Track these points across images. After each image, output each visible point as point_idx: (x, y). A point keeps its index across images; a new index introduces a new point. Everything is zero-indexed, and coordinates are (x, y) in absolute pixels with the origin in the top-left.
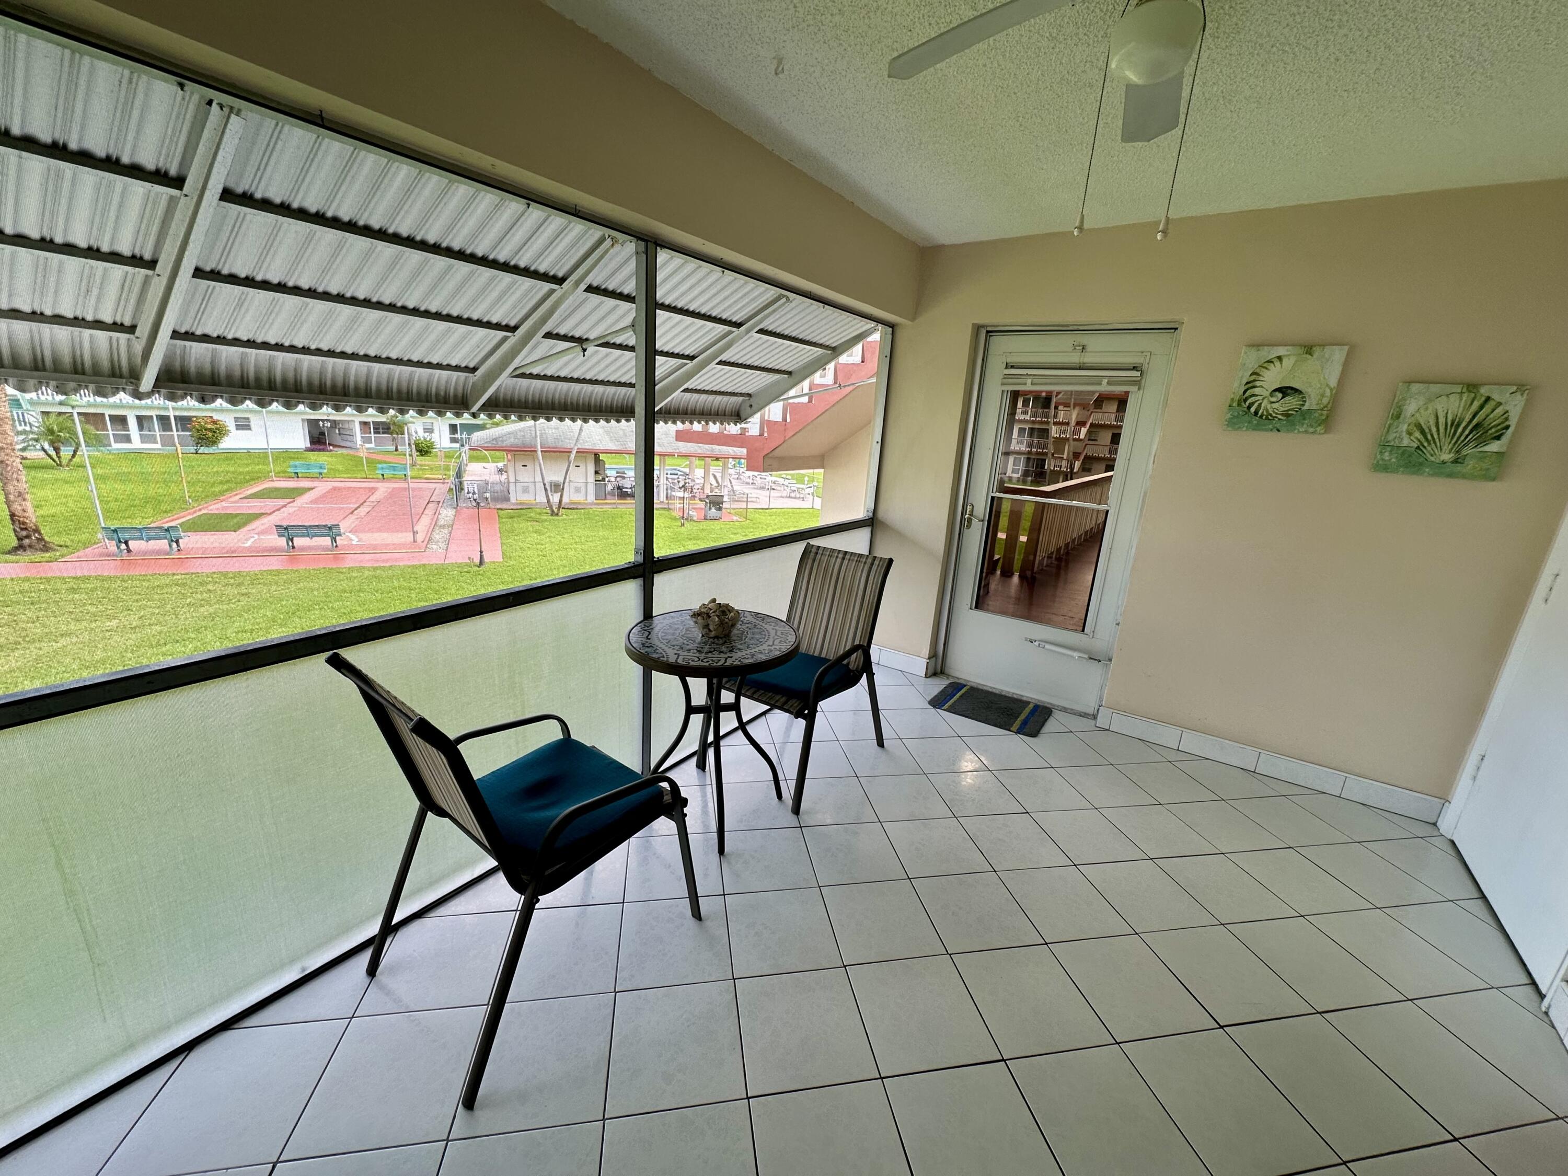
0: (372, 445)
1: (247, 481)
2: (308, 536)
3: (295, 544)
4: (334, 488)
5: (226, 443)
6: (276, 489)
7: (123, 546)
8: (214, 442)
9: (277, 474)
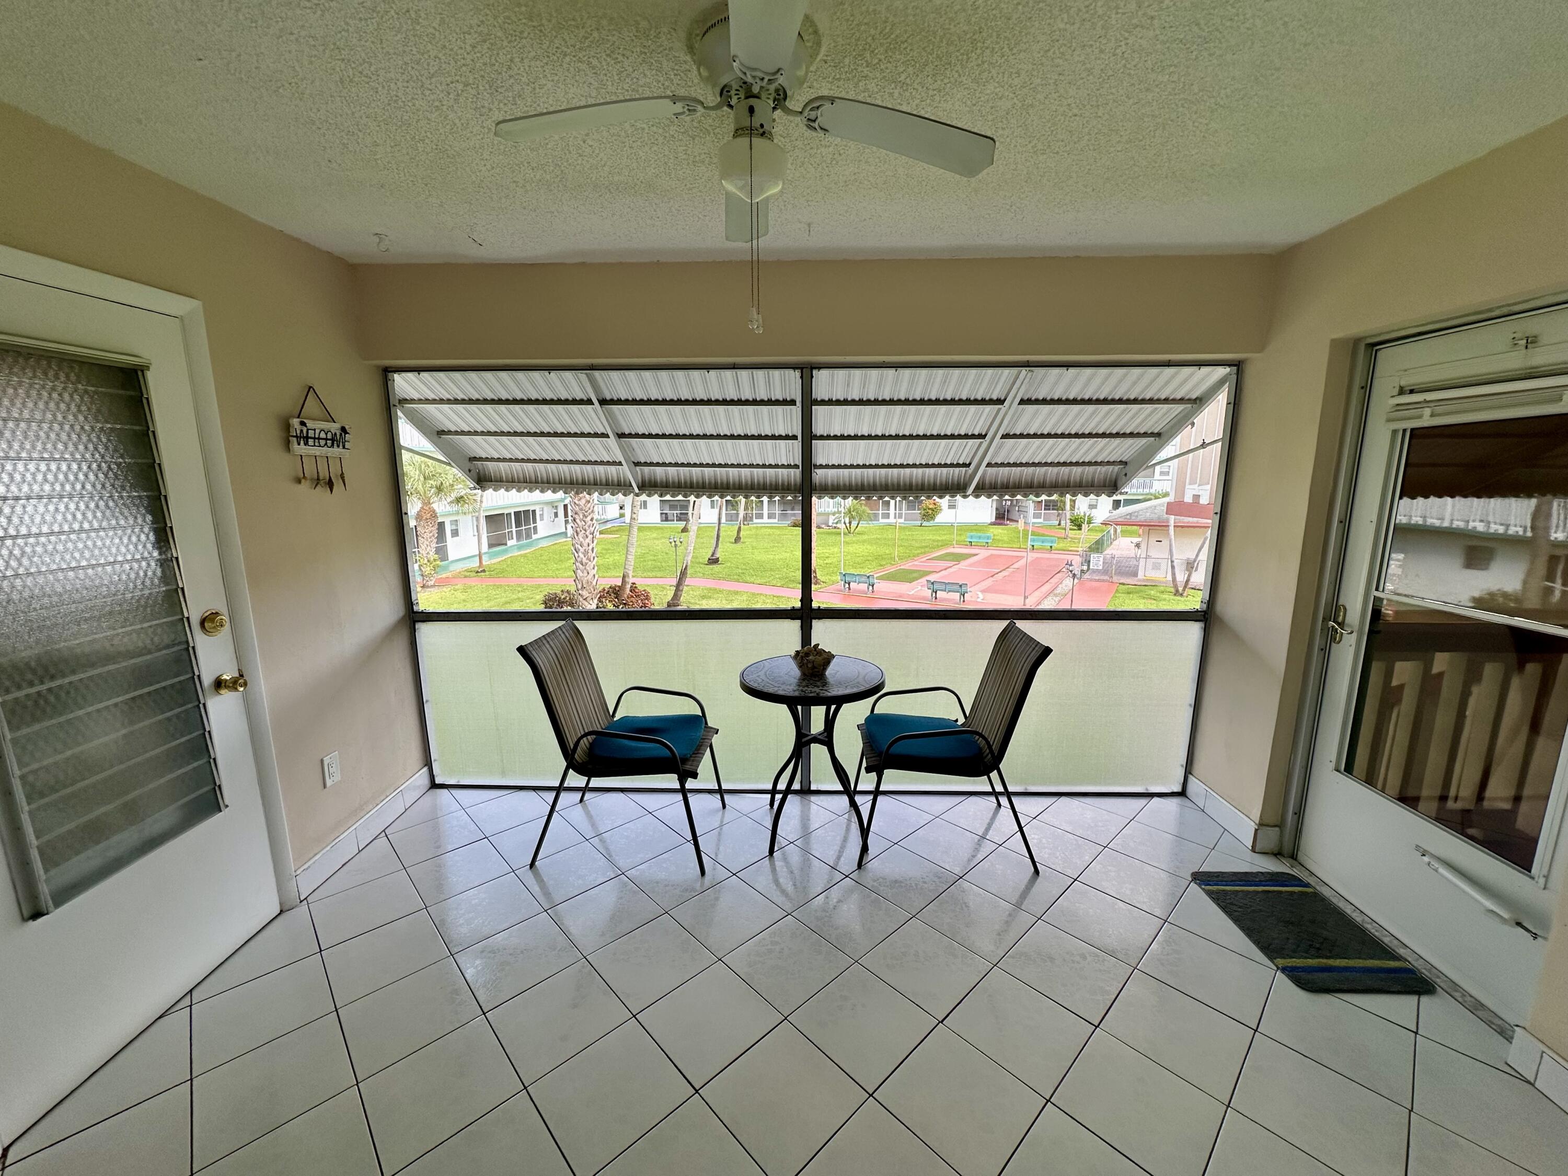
0: (1041, 520)
1: (942, 546)
2: (945, 591)
3: (938, 596)
4: (992, 555)
5: (939, 519)
6: (953, 554)
7: (847, 586)
8: (932, 518)
9: (958, 543)
